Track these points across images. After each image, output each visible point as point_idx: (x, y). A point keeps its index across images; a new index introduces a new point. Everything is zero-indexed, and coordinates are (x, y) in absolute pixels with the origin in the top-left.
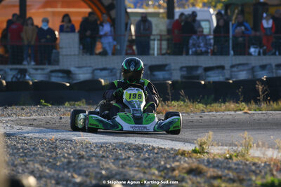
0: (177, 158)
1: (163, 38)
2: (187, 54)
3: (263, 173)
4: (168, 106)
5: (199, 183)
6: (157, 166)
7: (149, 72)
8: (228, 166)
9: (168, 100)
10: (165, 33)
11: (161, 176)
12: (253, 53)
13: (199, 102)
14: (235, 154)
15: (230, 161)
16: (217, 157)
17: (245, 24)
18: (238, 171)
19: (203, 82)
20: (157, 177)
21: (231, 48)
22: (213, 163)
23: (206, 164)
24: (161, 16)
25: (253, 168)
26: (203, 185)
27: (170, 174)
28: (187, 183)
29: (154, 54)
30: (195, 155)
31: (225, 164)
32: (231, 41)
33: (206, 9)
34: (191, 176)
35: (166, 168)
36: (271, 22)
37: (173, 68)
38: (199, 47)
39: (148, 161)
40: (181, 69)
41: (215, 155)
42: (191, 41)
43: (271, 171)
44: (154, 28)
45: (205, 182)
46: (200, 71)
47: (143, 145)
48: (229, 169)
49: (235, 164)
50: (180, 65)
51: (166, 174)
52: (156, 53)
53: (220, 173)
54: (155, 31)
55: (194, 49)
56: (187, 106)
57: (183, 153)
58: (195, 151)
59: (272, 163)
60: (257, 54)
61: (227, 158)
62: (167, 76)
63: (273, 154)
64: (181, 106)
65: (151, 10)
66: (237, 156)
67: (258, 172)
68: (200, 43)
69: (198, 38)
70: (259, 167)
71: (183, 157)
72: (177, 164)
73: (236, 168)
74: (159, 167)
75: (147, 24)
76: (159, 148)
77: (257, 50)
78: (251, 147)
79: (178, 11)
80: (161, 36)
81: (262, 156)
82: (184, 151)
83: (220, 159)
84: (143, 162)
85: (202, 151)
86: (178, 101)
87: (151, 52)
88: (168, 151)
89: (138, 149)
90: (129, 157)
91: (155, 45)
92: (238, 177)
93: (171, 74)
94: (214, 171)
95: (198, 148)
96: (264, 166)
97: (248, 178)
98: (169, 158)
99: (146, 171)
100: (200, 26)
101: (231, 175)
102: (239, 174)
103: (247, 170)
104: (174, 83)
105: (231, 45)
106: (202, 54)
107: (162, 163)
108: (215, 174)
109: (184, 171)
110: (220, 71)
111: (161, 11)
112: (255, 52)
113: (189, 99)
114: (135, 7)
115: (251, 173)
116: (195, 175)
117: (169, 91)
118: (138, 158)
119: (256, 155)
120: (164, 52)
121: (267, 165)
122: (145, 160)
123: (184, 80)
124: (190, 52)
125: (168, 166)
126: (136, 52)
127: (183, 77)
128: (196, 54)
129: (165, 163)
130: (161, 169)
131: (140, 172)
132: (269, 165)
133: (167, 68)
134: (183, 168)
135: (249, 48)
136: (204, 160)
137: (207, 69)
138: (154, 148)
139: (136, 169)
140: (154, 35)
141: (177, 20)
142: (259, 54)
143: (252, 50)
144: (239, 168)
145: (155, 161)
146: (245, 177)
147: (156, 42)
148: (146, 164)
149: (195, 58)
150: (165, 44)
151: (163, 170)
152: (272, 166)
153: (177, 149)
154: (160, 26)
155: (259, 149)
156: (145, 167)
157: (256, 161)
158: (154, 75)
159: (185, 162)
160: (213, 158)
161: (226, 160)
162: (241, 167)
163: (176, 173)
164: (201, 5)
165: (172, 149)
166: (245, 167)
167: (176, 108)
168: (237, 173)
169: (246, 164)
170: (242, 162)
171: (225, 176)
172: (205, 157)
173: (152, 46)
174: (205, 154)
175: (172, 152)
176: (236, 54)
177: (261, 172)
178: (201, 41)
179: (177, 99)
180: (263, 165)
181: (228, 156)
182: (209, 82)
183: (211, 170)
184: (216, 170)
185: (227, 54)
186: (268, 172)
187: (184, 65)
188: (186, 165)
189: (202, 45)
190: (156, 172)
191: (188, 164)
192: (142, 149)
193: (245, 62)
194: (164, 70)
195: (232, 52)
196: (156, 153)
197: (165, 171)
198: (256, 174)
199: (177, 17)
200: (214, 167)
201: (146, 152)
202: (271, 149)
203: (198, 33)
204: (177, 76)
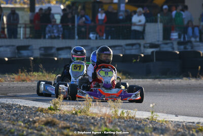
0: (38, 114)
1: (27, 26)
2: (45, 38)
3: (99, 125)
4: (30, 76)
5: (53, 132)
6: (23, 119)
7: (16, 51)
8: (74, 119)
9: (31, 71)
10: (28, 22)
11: (26, 127)
12: (92, 38)
13: (53, 73)
14: (79, 111)
15: (76, 116)
16: (66, 113)
17: (86, 16)
18: (81, 123)
19: (56, 59)
20: (23, 127)
21: (76, 34)
22: (64, 117)
23: (58, 118)
24: (26, 10)
25: (92, 121)
26: (56, 133)
27: (32, 126)
28: (44, 132)
29: (20, 38)
30: (50, 111)
31: (72, 118)
32: (76, 29)
33: (58, 5)
34: (47, 127)
35: (29, 121)
36: (104, 15)
37: (34, 48)
38: (53, 33)
39: (16, 116)
40: (40, 49)
41: (65, 112)
42: (47, 29)
43: (105, 123)
44: (20, 19)
45: (57, 131)
46: (54, 51)
47: (13, 104)
48: (75, 121)
49: (79, 118)
50: (39, 46)
51: (30, 125)
52: (22, 37)
53: (68, 125)
54: (21, 21)
55: (49, 35)
56: (44, 76)
57: (42, 110)
58: (50, 109)
59: (106, 117)
60: (94, 38)
61: (73, 114)
62: (30, 54)
63: (106, 111)
64: (40, 76)
65: (18, 6)
66: (80, 112)
67: (96, 124)
68: (53, 30)
69: (52, 26)
70: (96, 120)
71: (41, 113)
72: (38, 118)
73: (80, 121)
74: (24, 120)
75: (15, 16)
76: (24, 106)
77: (95, 36)
78: (90, 105)
79: (38, 7)
80: (26, 24)
81: (99, 112)
82: (42, 109)
83: (68, 114)
84: (13, 117)
85: (55, 109)
86: (38, 72)
87: (18, 36)
88: (31, 109)
89: (9, 107)
90: (2, 113)
91: (21, 31)
92: (82, 127)
93: (33, 52)
94: (64, 124)
95: (52, 107)
96: (100, 120)
97: (89, 128)
98: (32, 113)
99: (15, 123)
100: (54, 17)
101: (77, 126)
102: (82, 126)
103: (88, 123)
104: (35, 59)
105: (76, 32)
106: (55, 38)
107: (27, 117)
108: (65, 125)
109: (43, 123)
110: (68, 50)
111: (26, 6)
112: (93, 37)
113: (46, 71)
114: (7, 3)
115: (91, 125)
116: (50, 126)
117: (31, 65)
118: (9, 113)
119: (94, 112)
120: (27, 36)
121: (102, 119)
122: (14, 115)
123: (42, 57)
124: (47, 36)
125: (31, 120)
126: (7, 36)
127: (41, 54)
128: (51, 38)
129: (29, 118)
130: (26, 121)
131: (10, 124)
132: (104, 119)
133: (30, 48)
134: (42, 121)
135: (89, 34)
136: (57, 115)
137: (59, 49)
138: (20, 107)
139: (8, 122)
140: (20, 24)
141: (37, 13)
142: (96, 38)
143: (91, 35)
144: (82, 121)
145: (21, 116)
146: (86, 128)
147: (22, 29)
148: (15, 118)
149: (50, 41)
150: (28, 30)
151: (27, 123)
152: (105, 120)
153: (37, 107)
154: (25, 17)
155: (97, 107)
156: (14, 120)
157: (94, 116)
158: (20, 53)
159: (43, 116)
160: (64, 114)
161: (73, 115)
162: (84, 120)
163: (37, 124)
164: (54, 2)
165: (33, 107)
166: (86, 120)
167: (36, 77)
168: (81, 124)
169: (87, 118)
170: (84, 117)
171: (72, 127)
172: (58, 113)
173: (19, 32)
174: (58, 111)
175: (33, 109)
176: (80, 38)
177: (97, 124)
178: (54, 28)
179: (37, 71)
180: (99, 118)
181: (74, 112)
182: (60, 59)
183: (62, 122)
184: (65, 122)
185: (73, 38)
186: (103, 124)
187: (42, 46)
188: (44, 119)
189: (55, 31)
190: (22, 124)
191: (46, 118)
192: (12, 107)
193: (86, 44)
194: (28, 50)
195: (77, 37)
196: (22, 110)
197: (29, 123)
198: (94, 126)
199: (37, 10)
200: (64, 120)
201: (15, 109)
202: (104, 107)
203: (53, 23)
204: (37, 54)
